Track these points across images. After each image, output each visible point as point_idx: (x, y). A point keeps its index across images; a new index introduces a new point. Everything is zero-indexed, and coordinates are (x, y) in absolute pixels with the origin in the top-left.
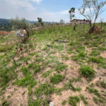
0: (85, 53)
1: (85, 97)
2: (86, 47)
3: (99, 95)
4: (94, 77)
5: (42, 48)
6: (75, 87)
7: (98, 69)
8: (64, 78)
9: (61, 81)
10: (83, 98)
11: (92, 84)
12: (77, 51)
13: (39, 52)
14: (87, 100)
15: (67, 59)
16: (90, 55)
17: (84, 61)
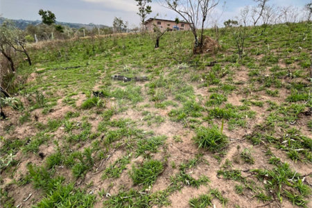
0: (197, 100)
1: (220, 191)
2: (195, 88)
3: (242, 180)
4: (227, 148)
5: (78, 104)
6: (195, 177)
7: (229, 130)
8: (166, 166)
9: (160, 175)
10: (215, 195)
11: (227, 163)
12: (178, 99)
13: (70, 115)
14: (226, 196)
15: (159, 121)
16: (207, 104)
17: (200, 119)
